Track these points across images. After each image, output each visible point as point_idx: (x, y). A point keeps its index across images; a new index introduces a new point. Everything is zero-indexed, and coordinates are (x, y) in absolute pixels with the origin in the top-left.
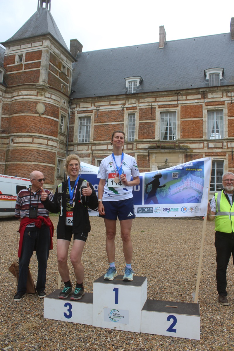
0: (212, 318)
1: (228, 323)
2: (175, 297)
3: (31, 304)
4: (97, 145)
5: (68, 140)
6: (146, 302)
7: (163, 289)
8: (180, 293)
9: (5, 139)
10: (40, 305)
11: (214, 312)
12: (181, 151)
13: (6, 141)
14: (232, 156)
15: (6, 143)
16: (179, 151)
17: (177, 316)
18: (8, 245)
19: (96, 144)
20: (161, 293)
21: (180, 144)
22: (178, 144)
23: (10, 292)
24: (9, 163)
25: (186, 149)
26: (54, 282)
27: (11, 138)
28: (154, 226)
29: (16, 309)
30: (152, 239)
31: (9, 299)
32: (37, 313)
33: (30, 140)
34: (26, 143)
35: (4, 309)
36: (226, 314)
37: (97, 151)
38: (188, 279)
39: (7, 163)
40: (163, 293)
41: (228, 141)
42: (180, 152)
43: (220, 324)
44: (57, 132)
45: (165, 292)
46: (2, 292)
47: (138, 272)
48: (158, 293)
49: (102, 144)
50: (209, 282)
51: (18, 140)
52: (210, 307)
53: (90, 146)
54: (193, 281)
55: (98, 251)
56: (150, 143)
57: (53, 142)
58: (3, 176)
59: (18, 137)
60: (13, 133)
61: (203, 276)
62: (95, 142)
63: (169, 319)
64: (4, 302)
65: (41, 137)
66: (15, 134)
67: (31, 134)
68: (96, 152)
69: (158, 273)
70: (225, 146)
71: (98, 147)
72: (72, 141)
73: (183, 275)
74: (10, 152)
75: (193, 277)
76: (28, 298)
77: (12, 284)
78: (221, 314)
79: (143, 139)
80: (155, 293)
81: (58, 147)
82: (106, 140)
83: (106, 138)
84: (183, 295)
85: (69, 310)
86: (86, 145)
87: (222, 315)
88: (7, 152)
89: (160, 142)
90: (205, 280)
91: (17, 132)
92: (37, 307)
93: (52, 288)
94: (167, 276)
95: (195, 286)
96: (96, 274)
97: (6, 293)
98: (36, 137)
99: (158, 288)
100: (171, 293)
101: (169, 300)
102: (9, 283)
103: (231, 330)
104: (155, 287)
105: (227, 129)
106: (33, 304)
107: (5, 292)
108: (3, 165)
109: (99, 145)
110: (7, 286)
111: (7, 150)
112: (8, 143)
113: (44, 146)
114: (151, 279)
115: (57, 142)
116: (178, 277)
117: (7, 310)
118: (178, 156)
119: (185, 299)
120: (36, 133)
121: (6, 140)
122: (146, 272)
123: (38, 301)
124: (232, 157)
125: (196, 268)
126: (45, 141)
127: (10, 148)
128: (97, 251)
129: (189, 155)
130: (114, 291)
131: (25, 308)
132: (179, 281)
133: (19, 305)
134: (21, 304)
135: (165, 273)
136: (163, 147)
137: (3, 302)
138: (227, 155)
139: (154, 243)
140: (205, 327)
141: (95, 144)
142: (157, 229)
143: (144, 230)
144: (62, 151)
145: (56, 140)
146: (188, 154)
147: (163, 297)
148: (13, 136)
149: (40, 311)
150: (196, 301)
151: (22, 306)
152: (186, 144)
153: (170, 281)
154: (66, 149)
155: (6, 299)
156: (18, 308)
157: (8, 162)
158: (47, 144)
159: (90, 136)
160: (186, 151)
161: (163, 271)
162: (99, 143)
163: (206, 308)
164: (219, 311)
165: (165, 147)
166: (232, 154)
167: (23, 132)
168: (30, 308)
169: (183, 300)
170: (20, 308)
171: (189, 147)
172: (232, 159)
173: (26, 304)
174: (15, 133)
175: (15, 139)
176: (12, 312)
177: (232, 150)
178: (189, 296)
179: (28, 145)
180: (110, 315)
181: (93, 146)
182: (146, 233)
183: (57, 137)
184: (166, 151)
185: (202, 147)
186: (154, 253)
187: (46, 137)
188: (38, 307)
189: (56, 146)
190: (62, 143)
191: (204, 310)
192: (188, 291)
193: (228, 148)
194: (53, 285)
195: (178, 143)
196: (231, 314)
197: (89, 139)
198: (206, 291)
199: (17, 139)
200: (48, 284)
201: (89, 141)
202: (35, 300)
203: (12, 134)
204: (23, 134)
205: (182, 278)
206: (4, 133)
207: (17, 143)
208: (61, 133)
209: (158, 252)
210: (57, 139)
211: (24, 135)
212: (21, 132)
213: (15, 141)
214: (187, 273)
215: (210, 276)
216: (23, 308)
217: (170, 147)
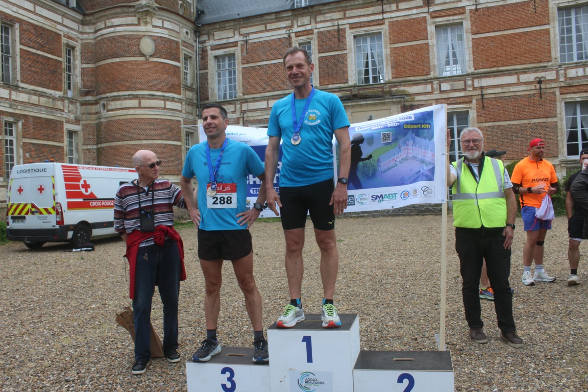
0: (471, 372)
1: (498, 379)
2: (406, 344)
3: (164, 375)
4: (250, 102)
5: (200, 98)
6: (359, 356)
7: (384, 333)
8: (413, 336)
9: (92, 104)
10: (180, 375)
11: (473, 362)
12: (394, 100)
13: (94, 109)
14: (483, 101)
15: (93, 111)
16: (391, 100)
17: (414, 374)
18: (117, 282)
19: (248, 100)
20: (382, 339)
21: (392, 89)
22: (388, 89)
23: (127, 358)
24: (103, 145)
25: (402, 96)
26: (199, 336)
27: (102, 102)
28: (358, 231)
29: (141, 385)
30: (358, 252)
31: (127, 369)
32: (177, 388)
33: (135, 102)
34: (128, 108)
35: (121, 386)
36: (494, 364)
37: (251, 112)
38: (424, 313)
39: (99, 146)
40: (385, 338)
41: (474, 76)
42: (393, 103)
43: (486, 382)
44: (179, 86)
45: (388, 337)
46: (113, 358)
47: (340, 307)
48: (377, 339)
49: (258, 99)
50: (460, 314)
51: (115, 105)
52: (466, 354)
53: (238, 104)
54: (433, 315)
55: (268, 278)
56: (340, 91)
57: (173, 103)
58: (96, 169)
59: (113, 100)
60: (105, 93)
61: (450, 307)
62: (246, 97)
63: (400, 380)
64: (120, 375)
65: (152, 97)
66: (109, 95)
67: (135, 93)
68: (250, 114)
69: (374, 307)
70: (470, 86)
71: (252, 106)
72: (207, 99)
73: (416, 307)
74: (102, 127)
75: (432, 308)
76: (158, 365)
77: (130, 344)
78: (486, 365)
79: (328, 84)
80: (371, 341)
81: (184, 111)
82: (265, 92)
83: (264, 89)
84: (419, 340)
85: (230, 379)
86: (231, 104)
87: (488, 366)
88: (97, 126)
89: (357, 88)
90: (454, 313)
91: (110, 90)
92: (175, 379)
93: (197, 345)
94: (388, 310)
95: (437, 323)
96: (268, 316)
97: (121, 359)
98: (144, 97)
99: (376, 331)
100: (399, 338)
101: (396, 349)
102: (124, 344)
103: (506, 389)
104: (370, 330)
105: (472, 56)
106: (168, 374)
107: (119, 358)
108: (94, 150)
109: (253, 102)
110: (121, 348)
111: (97, 124)
112: (97, 111)
113: (159, 112)
114: (363, 318)
115: (181, 103)
116: (408, 310)
117: (126, 387)
118: (390, 109)
119: (424, 345)
120: (143, 90)
121: (94, 107)
122: (352, 307)
123: (176, 368)
124: (483, 104)
125: (435, 294)
126: (161, 103)
127: (102, 120)
128: (266, 278)
129: (409, 106)
130: (303, 341)
131: (156, 382)
132: (410, 318)
133: (145, 377)
134: (148, 375)
135: (384, 306)
136: (362, 95)
137: (117, 375)
138: (474, 101)
139: (361, 258)
140: (462, 388)
141: (246, 101)
142: (363, 236)
143: (342, 239)
144: (191, 117)
145: (180, 99)
146: (407, 104)
147: (387, 346)
148: (106, 99)
149: (180, 384)
150: (442, 347)
151: (151, 379)
152: (402, 88)
153: (395, 319)
154: (198, 114)
155: (122, 369)
156: (144, 383)
157: (101, 143)
158: (163, 107)
159: (237, 88)
160: (403, 100)
161: (381, 303)
162: (253, 98)
163: (460, 357)
164: (482, 360)
165: (366, 95)
166: (482, 99)
167: (122, 91)
168: (163, 382)
169: (420, 347)
170: (147, 382)
171: (408, 92)
172: (483, 107)
173: (157, 374)
174: (108, 92)
175: (110, 104)
176: (135, 389)
177: (482, 92)
178: (429, 340)
179: (131, 112)
180: (300, 382)
181: (243, 105)
182: (345, 242)
183: (180, 95)
184: (368, 102)
185: (431, 91)
186: (362, 274)
187: (162, 96)
188: (178, 378)
189: (181, 109)
190: (189, 103)
191: (458, 361)
192: (428, 331)
193: (474, 89)
194: (198, 341)
195: (387, 87)
196: (504, 364)
197: (235, 93)
198: (457, 330)
199: (112, 103)
200: (190, 340)
201: (235, 97)
202: (171, 367)
203: (103, 96)
204: (121, 93)
205: (414, 312)
206: (89, 94)
207: (112, 110)
208: (187, 86)
209: (369, 273)
210: (180, 97)
211: (124, 96)
212: (118, 91)
213: (110, 107)
214: (422, 303)
215: (460, 305)
216: (153, 382)
217: (376, 95)
